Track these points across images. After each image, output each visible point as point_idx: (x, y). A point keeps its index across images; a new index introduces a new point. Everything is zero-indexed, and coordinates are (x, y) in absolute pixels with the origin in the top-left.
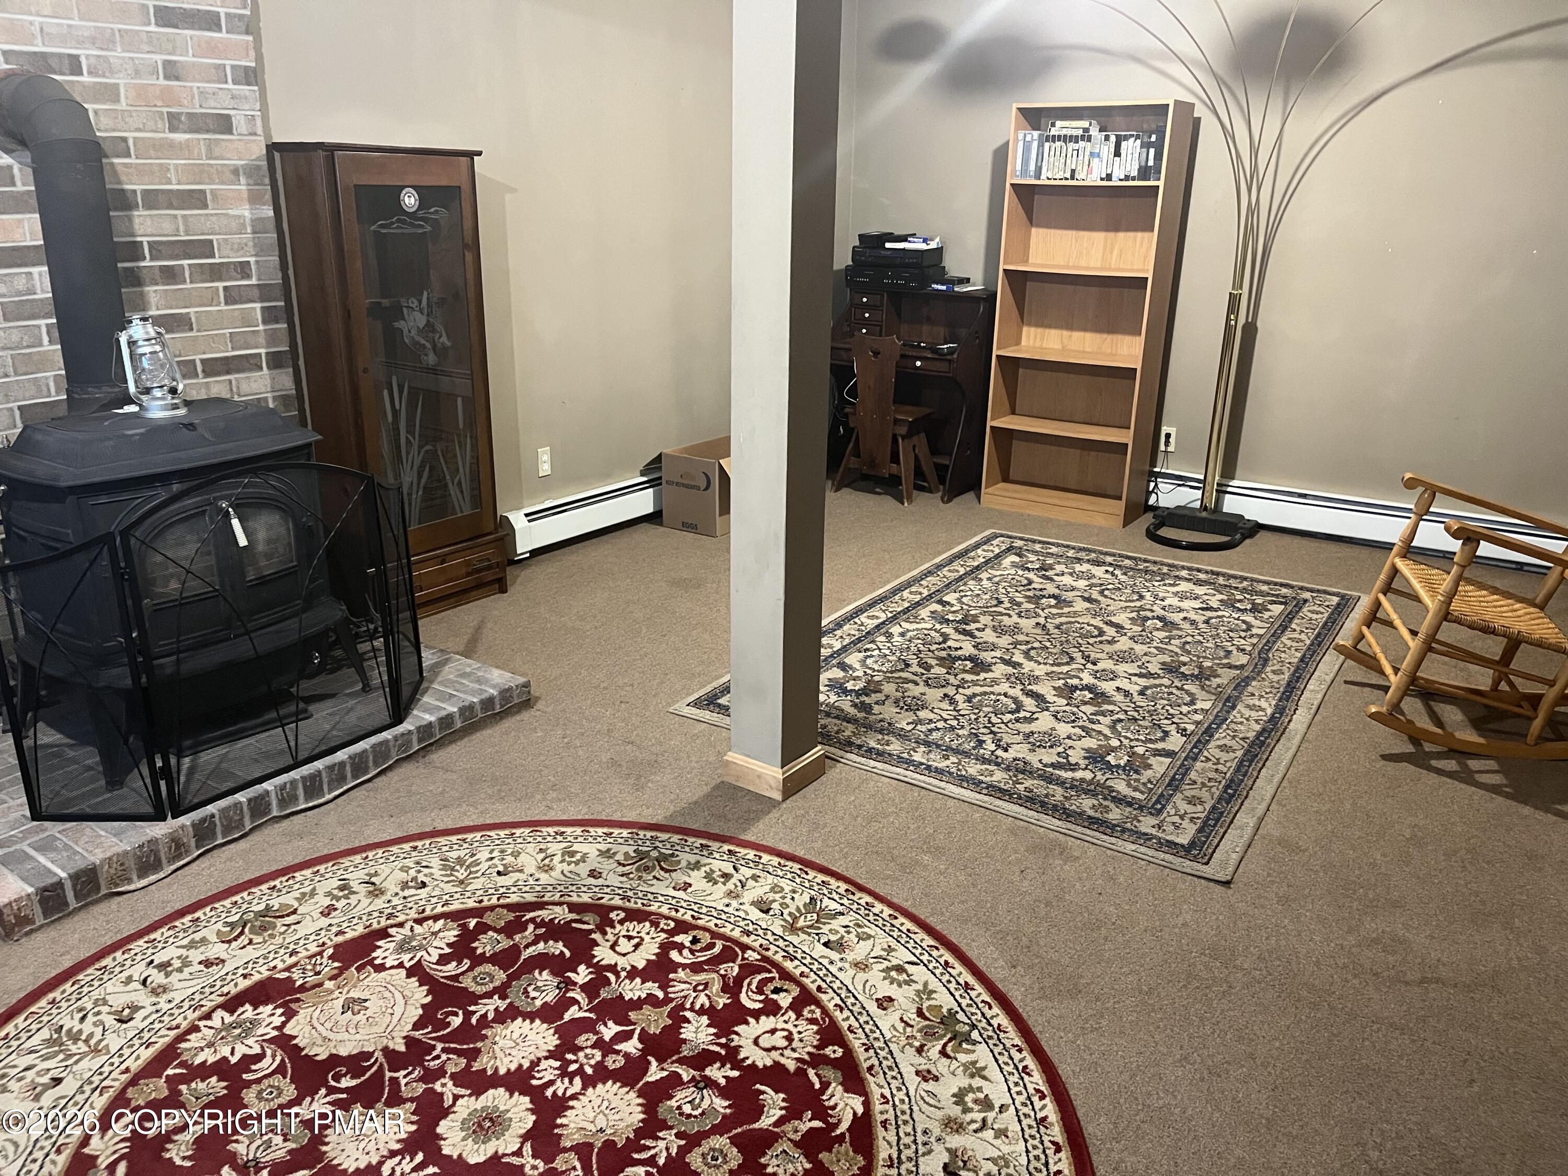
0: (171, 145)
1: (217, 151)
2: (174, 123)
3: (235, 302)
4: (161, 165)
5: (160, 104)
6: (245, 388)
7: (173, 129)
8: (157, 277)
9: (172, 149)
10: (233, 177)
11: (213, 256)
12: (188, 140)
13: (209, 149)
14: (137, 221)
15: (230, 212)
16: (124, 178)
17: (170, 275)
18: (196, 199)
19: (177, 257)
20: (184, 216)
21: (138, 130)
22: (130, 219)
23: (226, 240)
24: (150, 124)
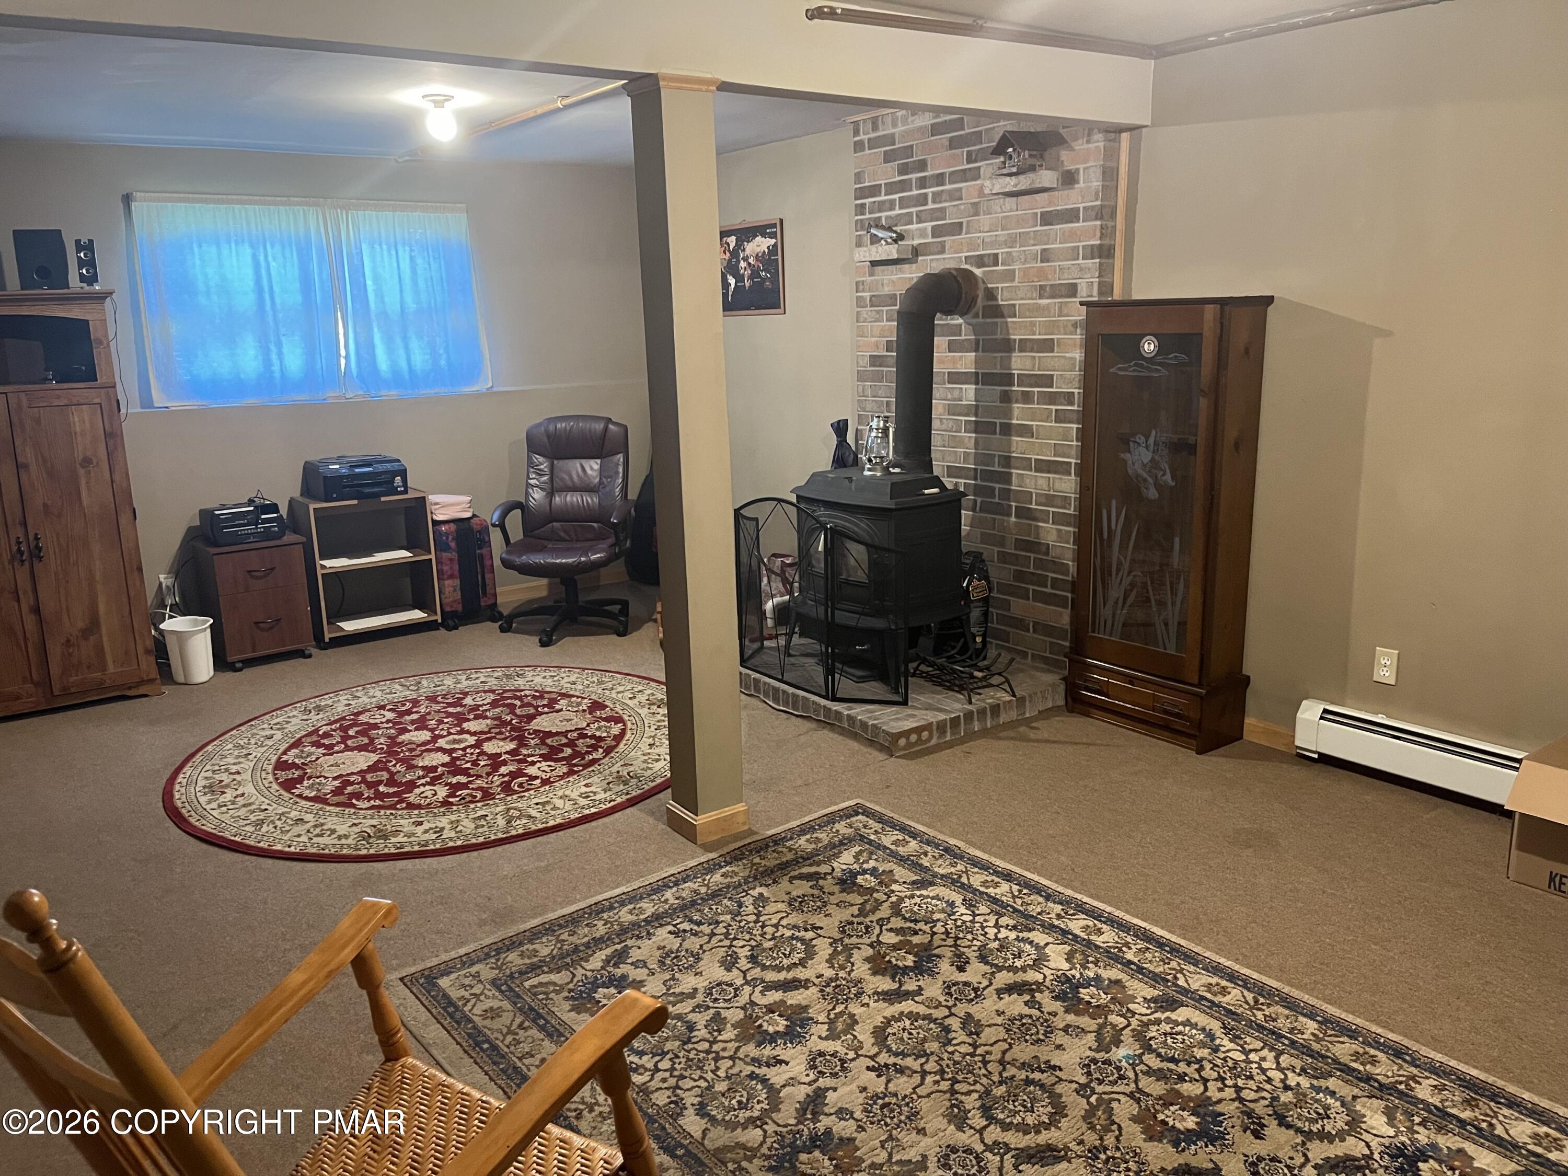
0: (1038, 308)
1: (1065, 311)
2: (1042, 292)
3: (1061, 422)
4: (1031, 322)
5: (1036, 279)
6: (1058, 486)
7: (1041, 297)
8: (1020, 397)
9: (1039, 310)
10: (1073, 330)
11: (1052, 386)
12: (1049, 304)
13: (1060, 309)
14: (1013, 360)
15: (1067, 355)
16: (1011, 331)
17: (1027, 398)
18: (1047, 346)
19: (1031, 386)
20: (1039, 357)
21: (1022, 299)
22: (1010, 358)
23: (1061, 375)
24: (1029, 295)
